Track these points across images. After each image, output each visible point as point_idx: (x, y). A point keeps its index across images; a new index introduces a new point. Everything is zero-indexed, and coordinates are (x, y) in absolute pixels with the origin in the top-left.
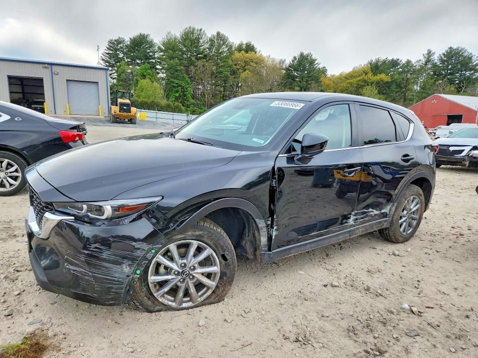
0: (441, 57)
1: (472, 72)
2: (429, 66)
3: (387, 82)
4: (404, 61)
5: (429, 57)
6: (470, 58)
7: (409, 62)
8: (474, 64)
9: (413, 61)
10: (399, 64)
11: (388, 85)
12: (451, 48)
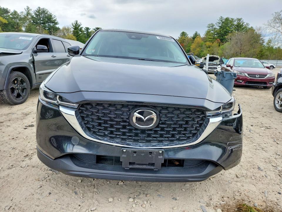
0: (35, 12)
1: (54, 24)
2: (29, 17)
3: (5, 24)
4: (12, 11)
5: (28, 11)
6: (51, 16)
7: (15, 12)
8: (54, 19)
9: (19, 12)
10: (9, 12)
11: (6, 25)
12: (39, 8)
